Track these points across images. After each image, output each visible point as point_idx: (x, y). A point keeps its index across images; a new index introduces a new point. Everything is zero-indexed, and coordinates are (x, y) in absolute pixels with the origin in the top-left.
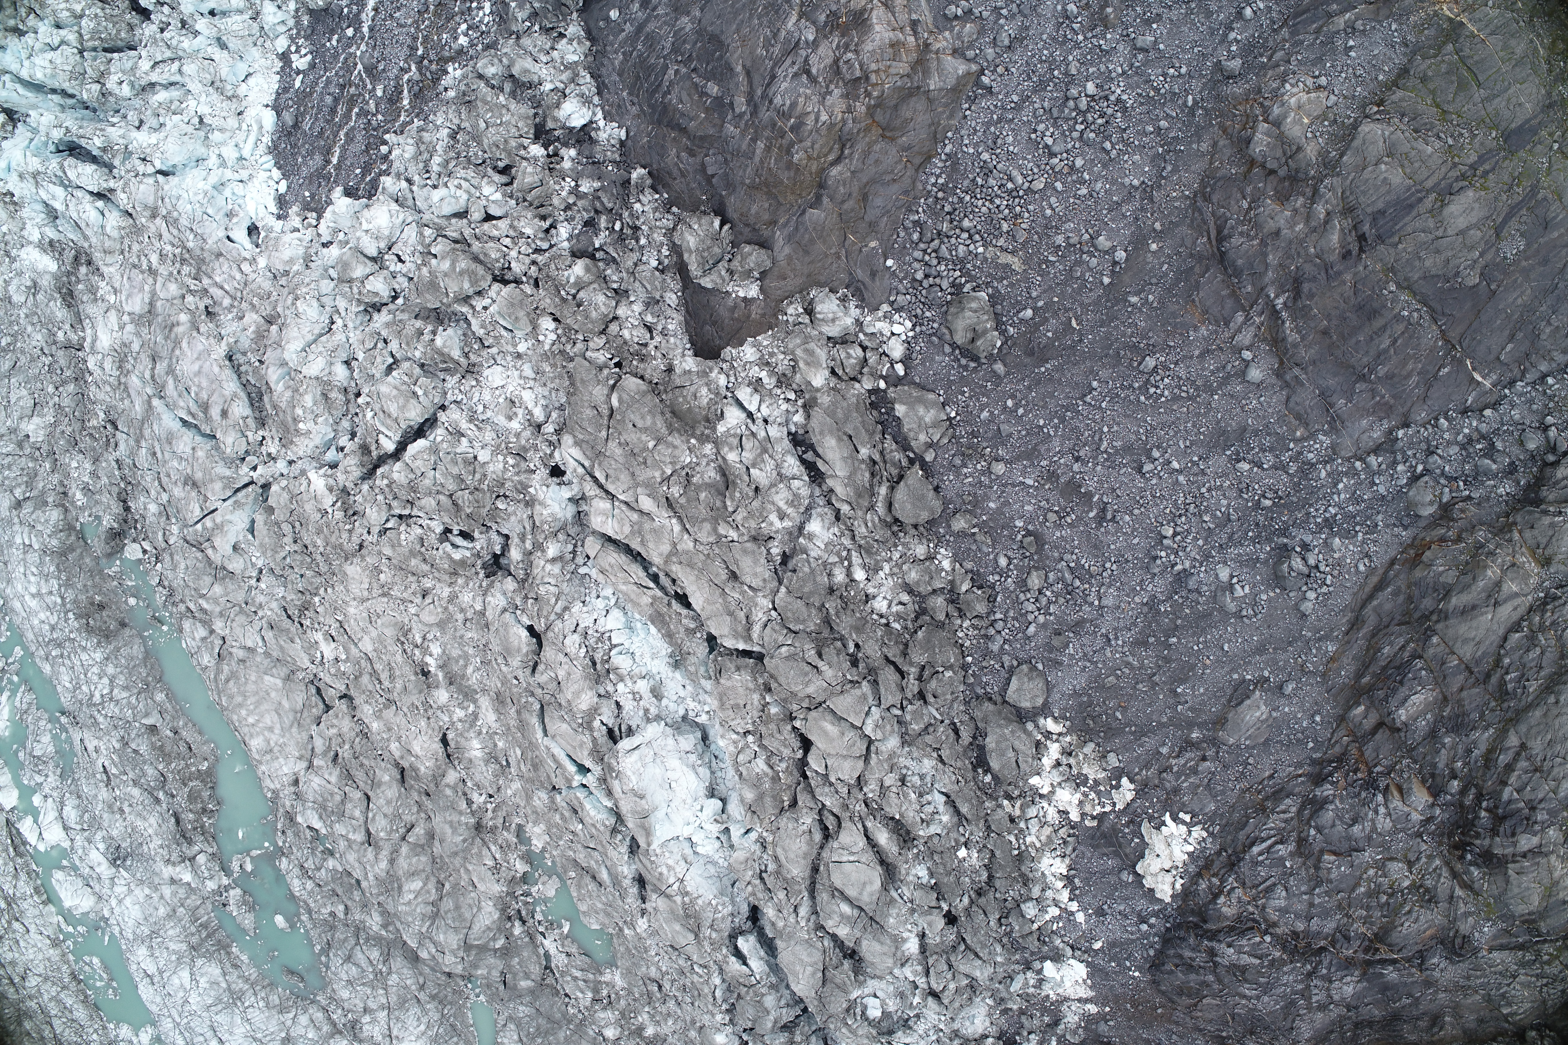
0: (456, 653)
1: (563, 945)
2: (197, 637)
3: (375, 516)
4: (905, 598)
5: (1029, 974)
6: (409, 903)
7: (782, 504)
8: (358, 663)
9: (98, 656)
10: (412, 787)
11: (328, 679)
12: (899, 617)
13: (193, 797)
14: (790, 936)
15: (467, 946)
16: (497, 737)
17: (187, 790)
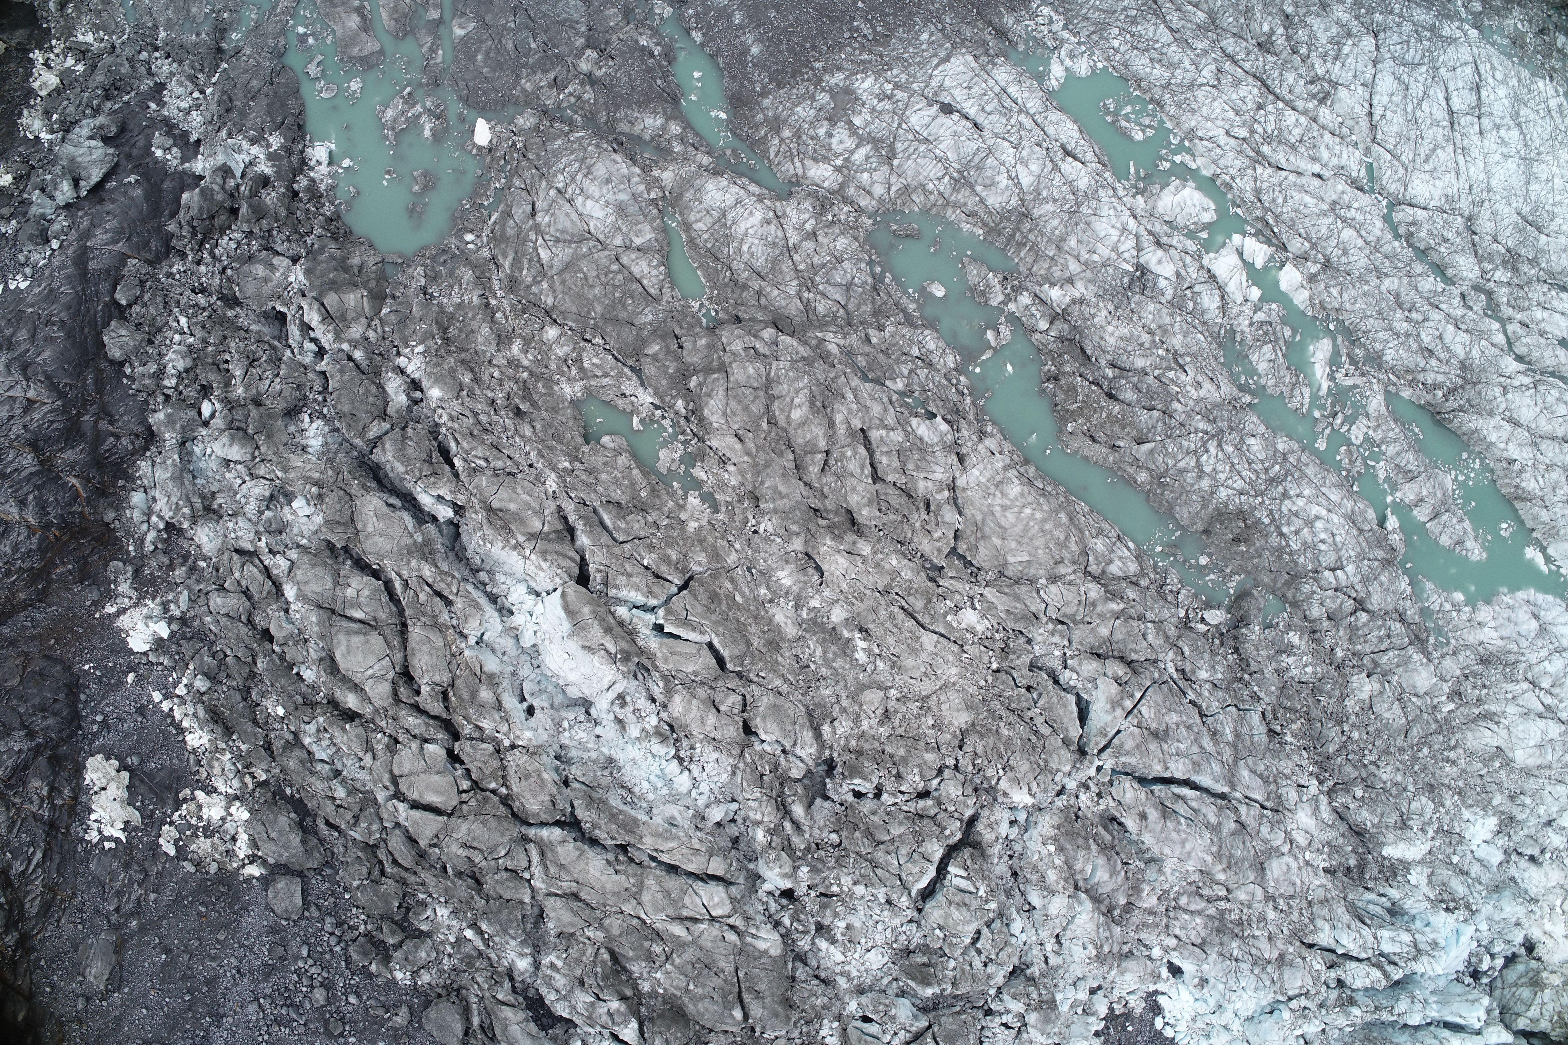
0: (839, 663)
1: (632, 403)
2: (1118, 563)
3: (952, 789)
4: (424, 927)
5: (177, 613)
6: (797, 393)
7: (557, 976)
8: (932, 617)
9: (1223, 493)
10: (836, 513)
11: (958, 586)
12: (424, 905)
13: (1071, 391)
14: (400, 555)
15: (724, 369)
16: (769, 596)
17: (1080, 397)
